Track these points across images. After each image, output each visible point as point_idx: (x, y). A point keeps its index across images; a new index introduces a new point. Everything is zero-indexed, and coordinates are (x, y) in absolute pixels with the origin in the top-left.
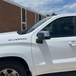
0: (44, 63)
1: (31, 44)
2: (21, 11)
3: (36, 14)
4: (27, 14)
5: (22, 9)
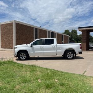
0: (33, 52)
1: (29, 47)
3: (48, 31)
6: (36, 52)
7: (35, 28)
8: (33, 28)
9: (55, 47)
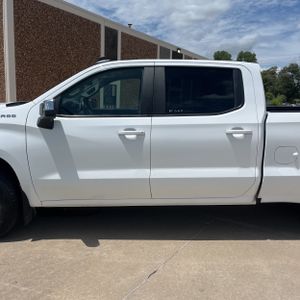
0: (56, 176)
1: (25, 129)
2: (99, 39)
3: (161, 47)
4: (122, 49)
5: (107, 29)
6: (84, 175)
8: (99, 26)
9: (248, 135)
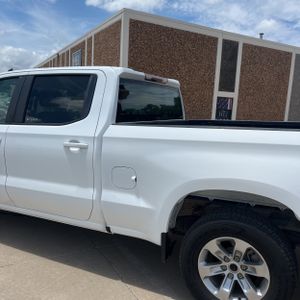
7: (225, 42)
